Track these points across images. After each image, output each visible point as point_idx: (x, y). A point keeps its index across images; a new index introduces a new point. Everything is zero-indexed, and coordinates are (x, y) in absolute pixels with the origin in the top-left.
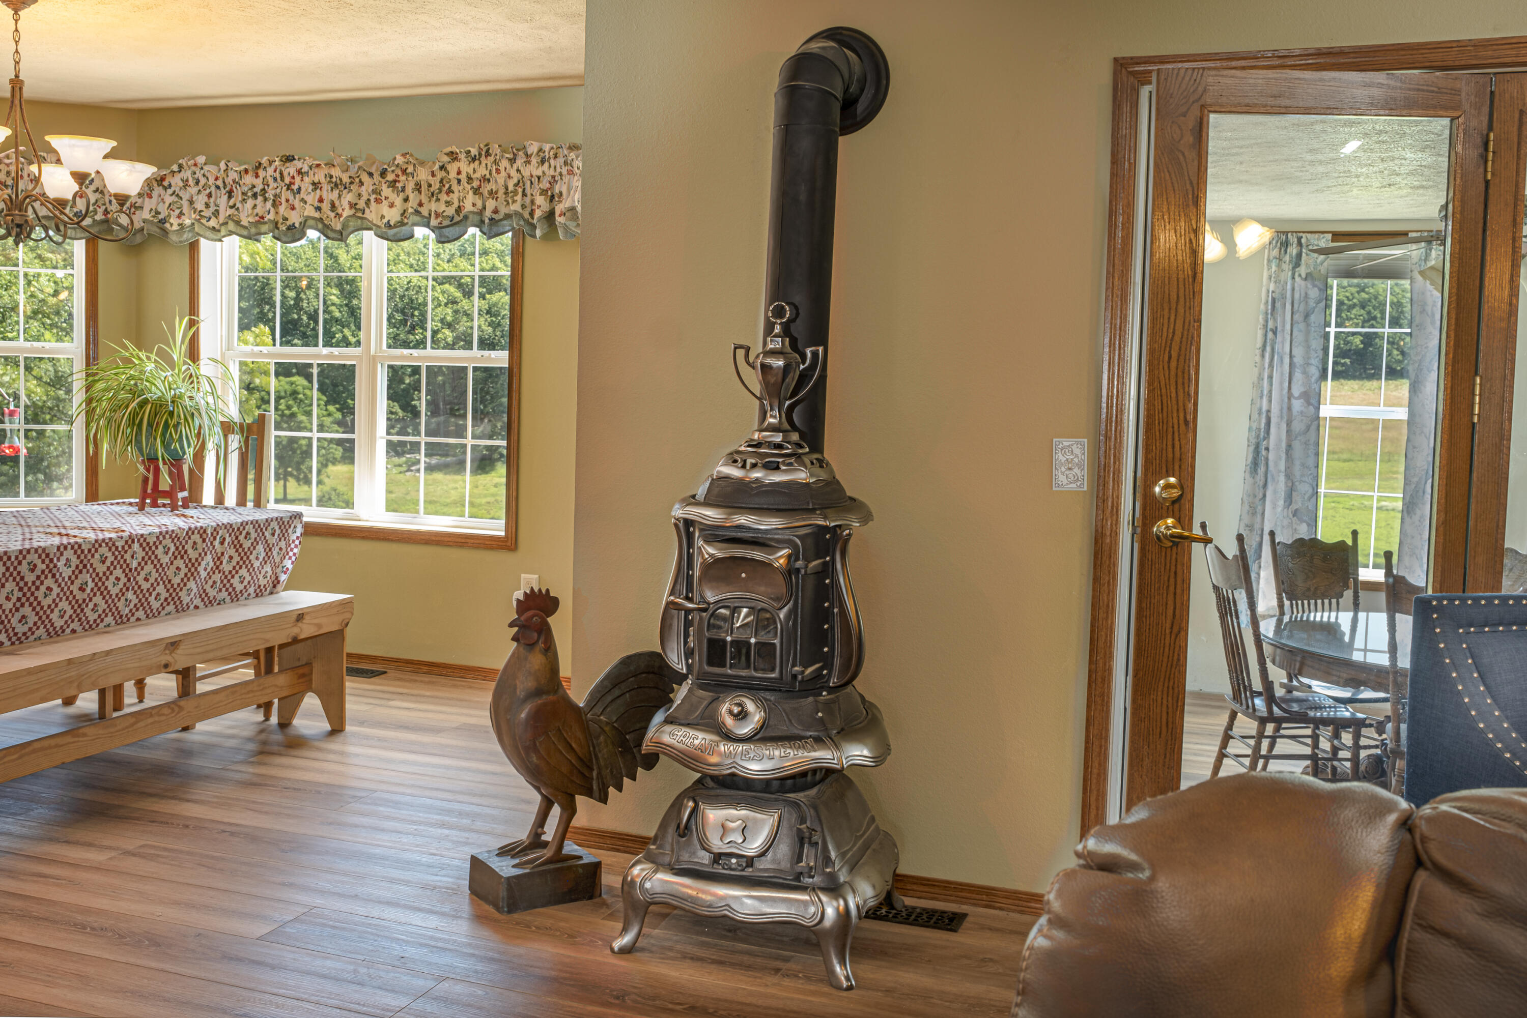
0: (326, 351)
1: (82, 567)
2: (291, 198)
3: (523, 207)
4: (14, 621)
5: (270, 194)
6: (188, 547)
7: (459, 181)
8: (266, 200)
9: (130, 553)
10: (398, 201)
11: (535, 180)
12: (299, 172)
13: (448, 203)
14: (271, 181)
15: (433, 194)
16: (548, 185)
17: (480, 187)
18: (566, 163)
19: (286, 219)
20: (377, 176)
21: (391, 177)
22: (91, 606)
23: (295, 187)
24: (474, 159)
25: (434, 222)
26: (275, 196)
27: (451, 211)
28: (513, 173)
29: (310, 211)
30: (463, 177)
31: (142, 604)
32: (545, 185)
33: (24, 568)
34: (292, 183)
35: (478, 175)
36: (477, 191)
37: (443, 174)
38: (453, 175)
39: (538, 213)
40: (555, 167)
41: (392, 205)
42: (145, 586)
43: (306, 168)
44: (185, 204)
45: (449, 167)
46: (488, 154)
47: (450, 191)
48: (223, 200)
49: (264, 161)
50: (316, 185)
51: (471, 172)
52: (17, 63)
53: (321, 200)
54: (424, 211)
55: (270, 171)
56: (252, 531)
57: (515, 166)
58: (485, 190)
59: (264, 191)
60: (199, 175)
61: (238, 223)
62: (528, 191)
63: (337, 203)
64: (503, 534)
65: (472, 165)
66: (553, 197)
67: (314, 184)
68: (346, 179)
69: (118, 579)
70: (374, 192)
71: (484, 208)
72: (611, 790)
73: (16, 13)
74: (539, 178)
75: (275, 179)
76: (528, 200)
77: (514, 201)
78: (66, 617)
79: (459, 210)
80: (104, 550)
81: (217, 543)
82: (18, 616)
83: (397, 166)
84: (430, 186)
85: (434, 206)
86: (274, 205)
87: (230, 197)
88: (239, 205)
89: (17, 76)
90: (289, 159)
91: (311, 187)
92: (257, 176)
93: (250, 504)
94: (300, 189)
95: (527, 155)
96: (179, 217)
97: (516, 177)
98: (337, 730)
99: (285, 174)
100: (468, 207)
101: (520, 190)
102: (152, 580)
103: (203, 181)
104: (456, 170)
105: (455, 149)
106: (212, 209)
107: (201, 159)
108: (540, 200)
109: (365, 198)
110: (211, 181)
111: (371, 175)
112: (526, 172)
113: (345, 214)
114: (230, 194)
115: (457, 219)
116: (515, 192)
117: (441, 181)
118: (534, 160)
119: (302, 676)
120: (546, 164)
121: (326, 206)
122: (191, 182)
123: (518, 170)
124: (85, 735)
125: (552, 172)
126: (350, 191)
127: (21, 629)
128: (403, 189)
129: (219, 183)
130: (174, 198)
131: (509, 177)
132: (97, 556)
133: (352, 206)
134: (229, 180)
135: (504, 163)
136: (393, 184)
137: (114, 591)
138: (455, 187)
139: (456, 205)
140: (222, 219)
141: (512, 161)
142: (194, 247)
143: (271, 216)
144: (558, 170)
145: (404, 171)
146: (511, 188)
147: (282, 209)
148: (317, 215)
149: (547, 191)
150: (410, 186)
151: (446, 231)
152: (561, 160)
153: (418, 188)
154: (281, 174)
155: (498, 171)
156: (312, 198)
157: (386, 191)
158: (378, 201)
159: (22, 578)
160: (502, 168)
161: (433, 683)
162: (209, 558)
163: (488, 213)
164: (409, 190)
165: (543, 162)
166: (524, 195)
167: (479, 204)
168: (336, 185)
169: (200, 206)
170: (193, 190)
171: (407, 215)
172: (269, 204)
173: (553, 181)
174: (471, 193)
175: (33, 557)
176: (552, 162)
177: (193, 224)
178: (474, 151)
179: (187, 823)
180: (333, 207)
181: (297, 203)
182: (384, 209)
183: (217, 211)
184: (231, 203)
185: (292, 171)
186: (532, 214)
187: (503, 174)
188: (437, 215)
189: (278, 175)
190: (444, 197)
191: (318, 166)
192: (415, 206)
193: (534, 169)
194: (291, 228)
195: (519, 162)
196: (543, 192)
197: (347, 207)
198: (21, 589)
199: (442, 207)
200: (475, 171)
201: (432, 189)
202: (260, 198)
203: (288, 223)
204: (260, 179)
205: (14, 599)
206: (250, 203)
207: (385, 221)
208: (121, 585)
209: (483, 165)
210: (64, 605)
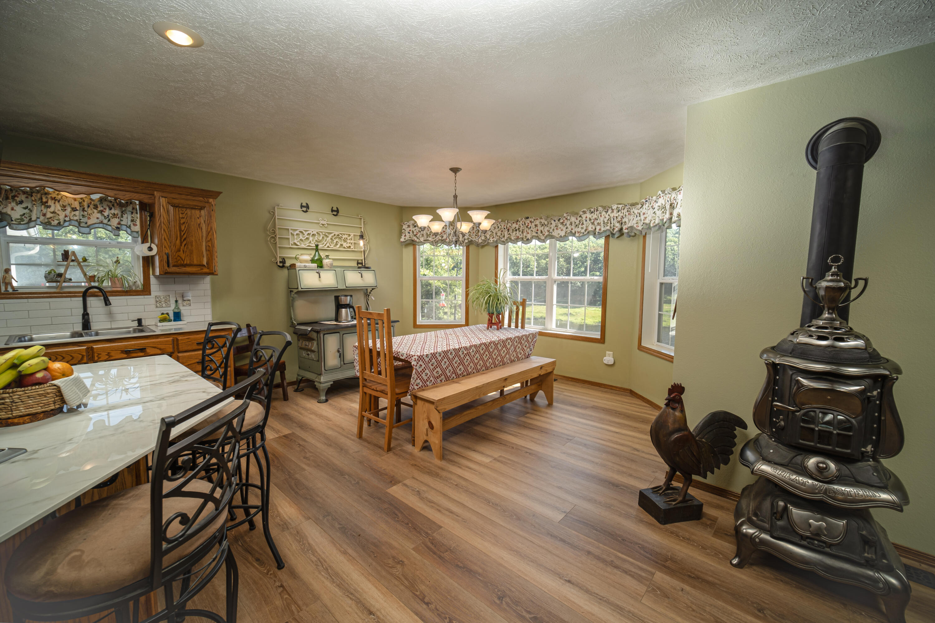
0: (537, 277)
1: (477, 351)
2: (528, 230)
3: (611, 227)
4: (458, 370)
5: (521, 230)
6: (507, 344)
7: (586, 220)
8: (520, 231)
9: (490, 347)
10: (564, 229)
11: (615, 218)
12: (531, 222)
13: (582, 228)
14: (521, 225)
15: (576, 226)
16: (620, 219)
17: (594, 222)
18: (628, 211)
19: (526, 237)
20: (557, 221)
21: (561, 221)
22: (479, 364)
23: (529, 227)
24: (592, 213)
25: (577, 235)
26: (523, 230)
27: (583, 231)
28: (607, 216)
29: (534, 234)
30: (588, 219)
31: (494, 363)
32: (619, 219)
33: (460, 353)
34: (528, 226)
35: (593, 218)
36: (593, 223)
37: (580, 218)
38: (584, 218)
39: (617, 229)
40: (623, 213)
41: (562, 230)
42: (495, 357)
43: (533, 220)
44: (494, 234)
45: (583, 216)
46: (597, 210)
47: (583, 224)
48: (506, 233)
49: (520, 219)
50: (536, 226)
51: (591, 217)
52: (455, 190)
53: (538, 230)
54: (573, 231)
55: (521, 222)
56: (525, 338)
57: (608, 214)
58: (596, 223)
59: (519, 229)
60: (499, 225)
61: (511, 239)
62: (612, 222)
63: (543, 231)
64: (599, 337)
65: (591, 215)
66: (622, 223)
67: (535, 225)
68: (546, 223)
69: (487, 355)
70: (556, 226)
71: (595, 229)
72: (708, 473)
73: (456, 174)
74: (617, 217)
75: (523, 225)
76: (612, 225)
77: (607, 226)
78: (472, 368)
79: (586, 230)
80: (483, 346)
81: (515, 342)
82: (459, 368)
83: (564, 217)
84: (575, 223)
85: (577, 230)
86: (522, 233)
87: (508, 231)
88: (511, 233)
89: (455, 194)
90: (527, 218)
91: (534, 226)
92: (517, 224)
93: (520, 328)
94: (530, 227)
95: (612, 210)
96: (493, 238)
97: (608, 217)
98: (550, 405)
99: (526, 223)
100: (590, 229)
101: (609, 222)
102: (496, 355)
103: (500, 227)
104: (585, 217)
105: (585, 210)
106: (503, 235)
107: (500, 220)
108: (618, 225)
109: (552, 228)
110: (503, 227)
111: (555, 221)
112: (612, 215)
113: (546, 234)
114: (508, 230)
115: (585, 233)
116: (608, 223)
117: (580, 221)
118: (615, 211)
119: (539, 385)
120: (620, 212)
121: (539, 232)
122: (496, 228)
123: (609, 215)
124: (478, 409)
125: (622, 215)
126: (548, 226)
127: (459, 372)
128: (566, 225)
129: (505, 227)
130: (491, 233)
131: (605, 217)
132: (481, 348)
133: (548, 231)
134: (508, 226)
135: (604, 213)
136: (562, 223)
137: (485, 359)
138: (585, 223)
139: (585, 228)
140: (506, 238)
141: (607, 212)
142: (497, 247)
143: (521, 236)
144: (625, 214)
145: (566, 219)
146: (606, 221)
147: (525, 234)
148: (536, 235)
149: (620, 221)
150: (568, 223)
151: (581, 238)
152: (626, 210)
153: (571, 224)
154: (525, 223)
155: (601, 216)
156: (535, 230)
157: (560, 226)
158: (557, 229)
159: (460, 356)
160: (602, 215)
161: (575, 385)
162: (512, 347)
163: (597, 230)
164: (568, 225)
165: (618, 212)
166: (611, 223)
167: (594, 228)
168: (543, 225)
169: (499, 234)
170: (497, 230)
171: (567, 233)
172: (520, 233)
173: (622, 217)
174: (591, 224)
175: (463, 349)
176: (622, 211)
177: (497, 240)
178: (592, 210)
179: (513, 446)
180: (542, 232)
181: (529, 231)
182: (559, 231)
183: (504, 236)
184: (509, 233)
185: (528, 222)
186: (613, 229)
187: (603, 217)
188: (578, 232)
189: (524, 223)
190: (580, 226)
191: (537, 219)
192: (570, 230)
193: (615, 214)
194: (528, 240)
195: (610, 211)
196: (618, 222)
197: (547, 232)
198: (460, 360)
199: (579, 230)
200: (592, 217)
201: (576, 224)
202: (518, 231)
203: (527, 238)
204: (518, 225)
205: (458, 363)
206: (514, 233)
207: (560, 235)
208: (488, 357)
209: (596, 214)
210: (472, 364)
